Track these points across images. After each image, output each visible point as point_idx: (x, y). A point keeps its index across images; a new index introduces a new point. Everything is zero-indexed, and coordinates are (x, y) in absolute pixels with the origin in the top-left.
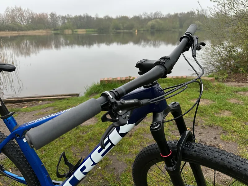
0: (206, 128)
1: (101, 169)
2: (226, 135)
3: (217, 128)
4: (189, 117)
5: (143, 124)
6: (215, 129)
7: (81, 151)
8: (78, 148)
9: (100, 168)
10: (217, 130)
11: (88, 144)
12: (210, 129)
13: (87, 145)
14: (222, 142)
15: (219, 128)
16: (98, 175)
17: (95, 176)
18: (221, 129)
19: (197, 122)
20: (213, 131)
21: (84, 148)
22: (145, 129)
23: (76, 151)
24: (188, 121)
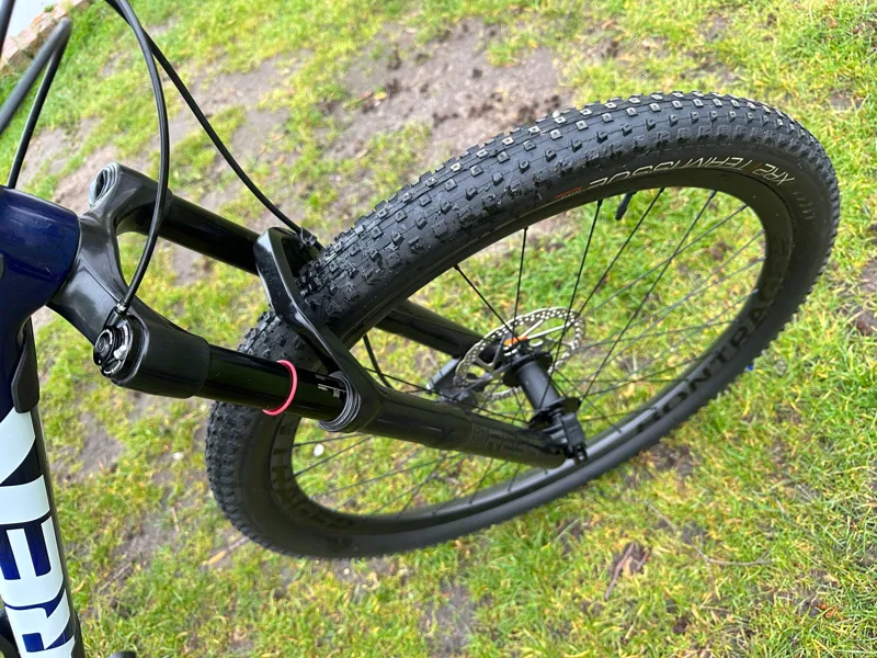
0: (431, 53)
1: (186, 458)
2: (501, 41)
3: (465, 28)
4: (359, 49)
5: (226, 189)
6: (461, 37)
7: (78, 449)
8: (58, 447)
9: (178, 456)
10: (469, 41)
11: (83, 408)
12: (447, 49)
13: (80, 413)
14: (501, 75)
15: (472, 29)
16: (189, 483)
17: (183, 494)
18: (478, 29)
19: (394, 48)
20: (458, 49)
21: (81, 432)
22: (242, 207)
23: (62, 464)
24: (363, 69)
